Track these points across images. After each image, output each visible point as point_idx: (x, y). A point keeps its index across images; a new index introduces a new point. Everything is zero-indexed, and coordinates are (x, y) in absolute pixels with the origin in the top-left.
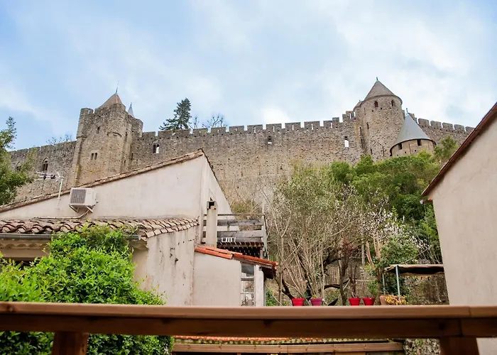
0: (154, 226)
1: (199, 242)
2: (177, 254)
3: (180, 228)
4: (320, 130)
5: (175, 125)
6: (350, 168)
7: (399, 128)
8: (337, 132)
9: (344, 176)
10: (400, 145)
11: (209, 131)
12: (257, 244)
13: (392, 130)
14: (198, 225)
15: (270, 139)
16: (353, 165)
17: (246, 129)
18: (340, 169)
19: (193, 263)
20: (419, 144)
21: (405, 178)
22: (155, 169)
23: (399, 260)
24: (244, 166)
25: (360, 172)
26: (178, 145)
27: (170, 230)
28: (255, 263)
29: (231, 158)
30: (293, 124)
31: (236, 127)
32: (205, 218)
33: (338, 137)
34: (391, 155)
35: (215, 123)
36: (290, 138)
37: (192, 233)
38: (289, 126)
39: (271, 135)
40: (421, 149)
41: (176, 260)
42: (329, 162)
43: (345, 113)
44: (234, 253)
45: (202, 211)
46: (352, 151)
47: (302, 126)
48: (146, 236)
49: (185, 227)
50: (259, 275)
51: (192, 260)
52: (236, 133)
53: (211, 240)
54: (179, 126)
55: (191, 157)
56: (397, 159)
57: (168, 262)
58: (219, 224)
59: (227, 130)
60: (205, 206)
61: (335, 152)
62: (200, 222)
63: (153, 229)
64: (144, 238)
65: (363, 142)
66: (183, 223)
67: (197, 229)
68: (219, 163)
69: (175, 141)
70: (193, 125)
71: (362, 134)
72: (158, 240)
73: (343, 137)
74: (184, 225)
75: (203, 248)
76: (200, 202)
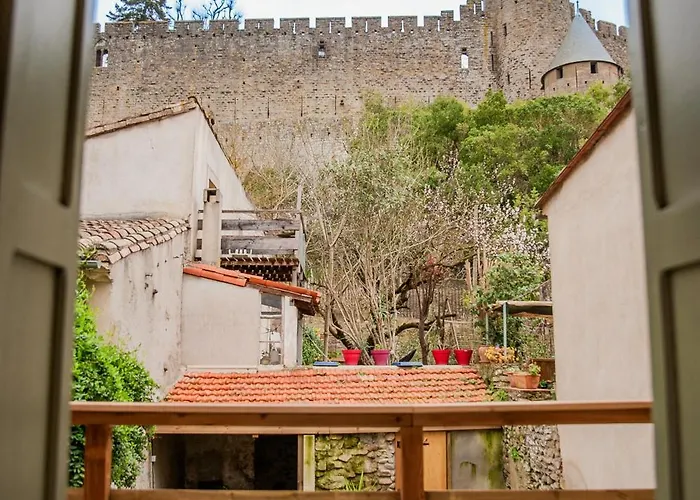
0: (120, 243)
1: (190, 257)
2: (156, 282)
3: (160, 238)
4: (416, 35)
5: (138, 10)
6: (465, 113)
7: (561, 37)
8: (448, 40)
9: (453, 128)
10: (560, 70)
11: (206, 26)
12: (288, 261)
13: (548, 40)
14: (189, 228)
15: (322, 48)
16: (470, 107)
17: (277, 25)
18: (446, 114)
19: (180, 294)
20: (594, 70)
21: (559, 135)
22: (112, 131)
23: (512, 293)
24: (272, 97)
25: (483, 120)
26: (145, 52)
27: (144, 245)
28: (284, 293)
29: (248, 81)
30: (366, 19)
31: (259, 21)
32: (201, 216)
33: (448, 47)
34: (543, 88)
35: (218, 11)
36: (360, 46)
37: (179, 245)
38: (361, 23)
39: (325, 39)
40: (595, 81)
41: (155, 292)
42: (431, 95)
43: (465, 3)
44: (249, 276)
45: (196, 205)
46: (474, 76)
47: (384, 24)
48: (109, 262)
49: (167, 237)
50: (289, 311)
51: (179, 289)
52: (258, 31)
53: (211, 255)
54: (147, 13)
55: (175, 111)
56: (549, 101)
57: (143, 296)
58: (224, 226)
59: (242, 27)
60: (201, 196)
61: (443, 76)
62: (193, 224)
63: (119, 249)
64: (106, 265)
65: (495, 61)
66: (164, 230)
67: (187, 235)
68: (226, 90)
69: (140, 43)
70: (173, 13)
71: (494, 46)
72: (126, 264)
73: (458, 49)
74: (166, 233)
75: (197, 267)
76: (191, 191)
